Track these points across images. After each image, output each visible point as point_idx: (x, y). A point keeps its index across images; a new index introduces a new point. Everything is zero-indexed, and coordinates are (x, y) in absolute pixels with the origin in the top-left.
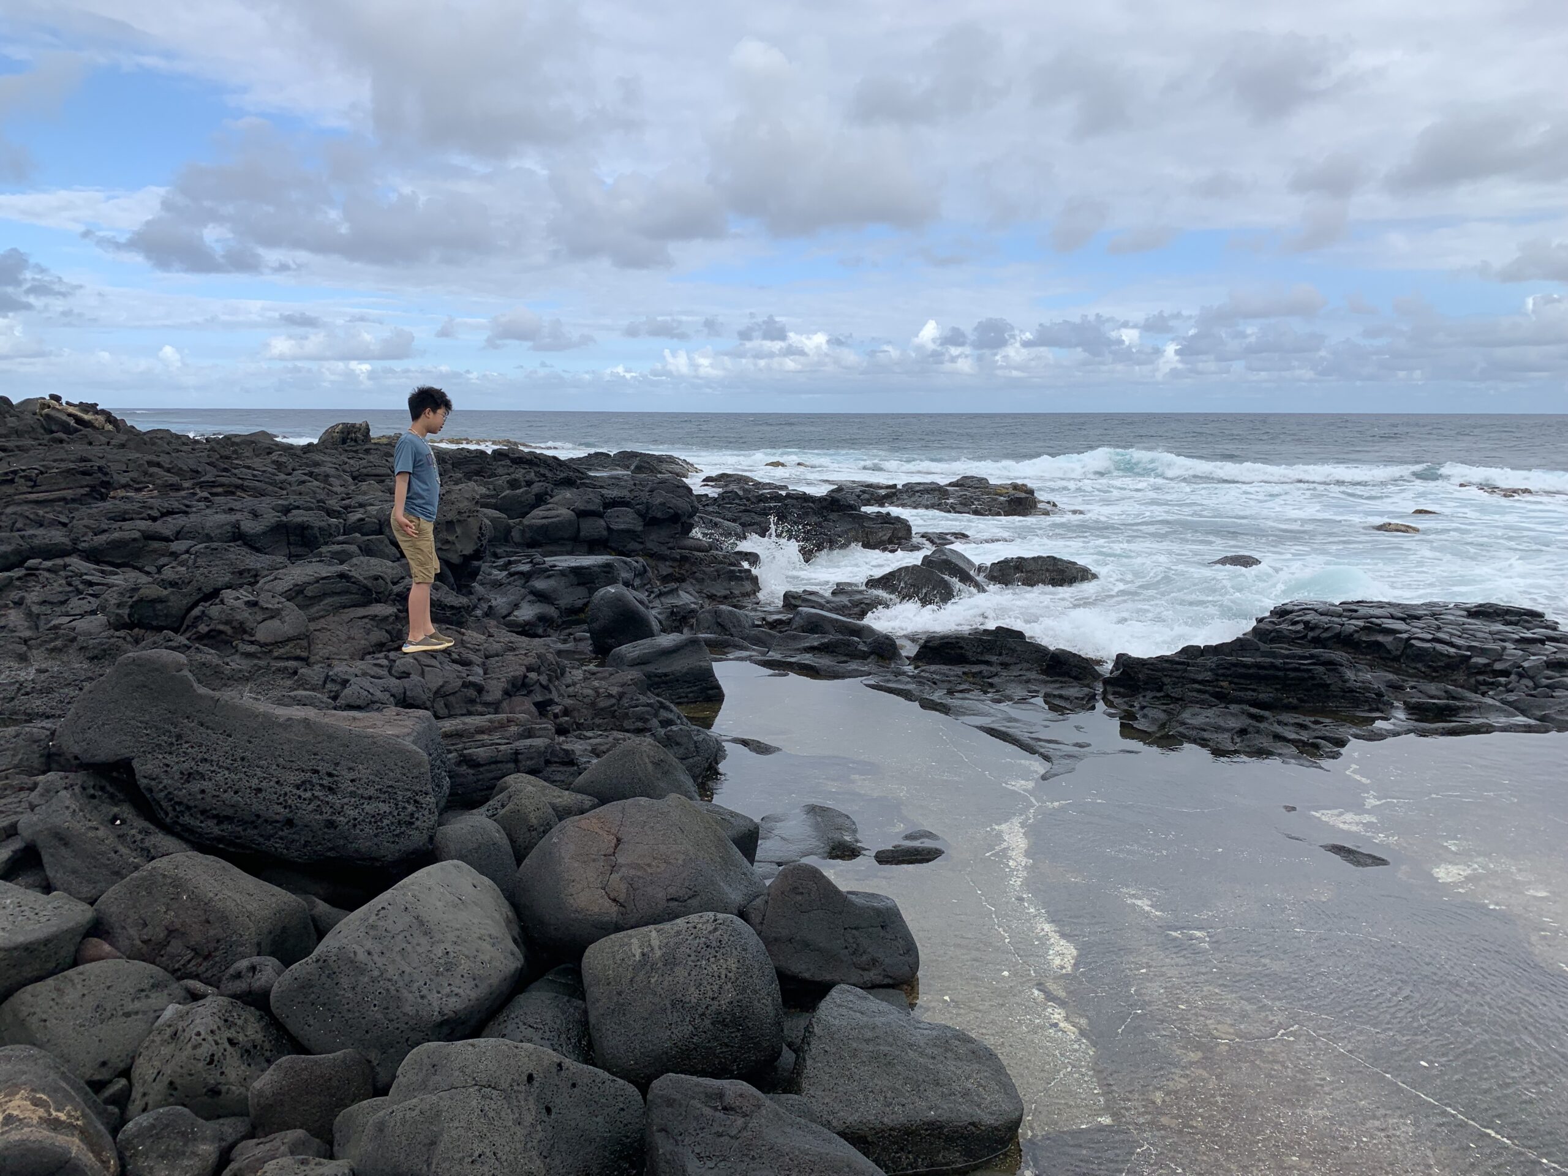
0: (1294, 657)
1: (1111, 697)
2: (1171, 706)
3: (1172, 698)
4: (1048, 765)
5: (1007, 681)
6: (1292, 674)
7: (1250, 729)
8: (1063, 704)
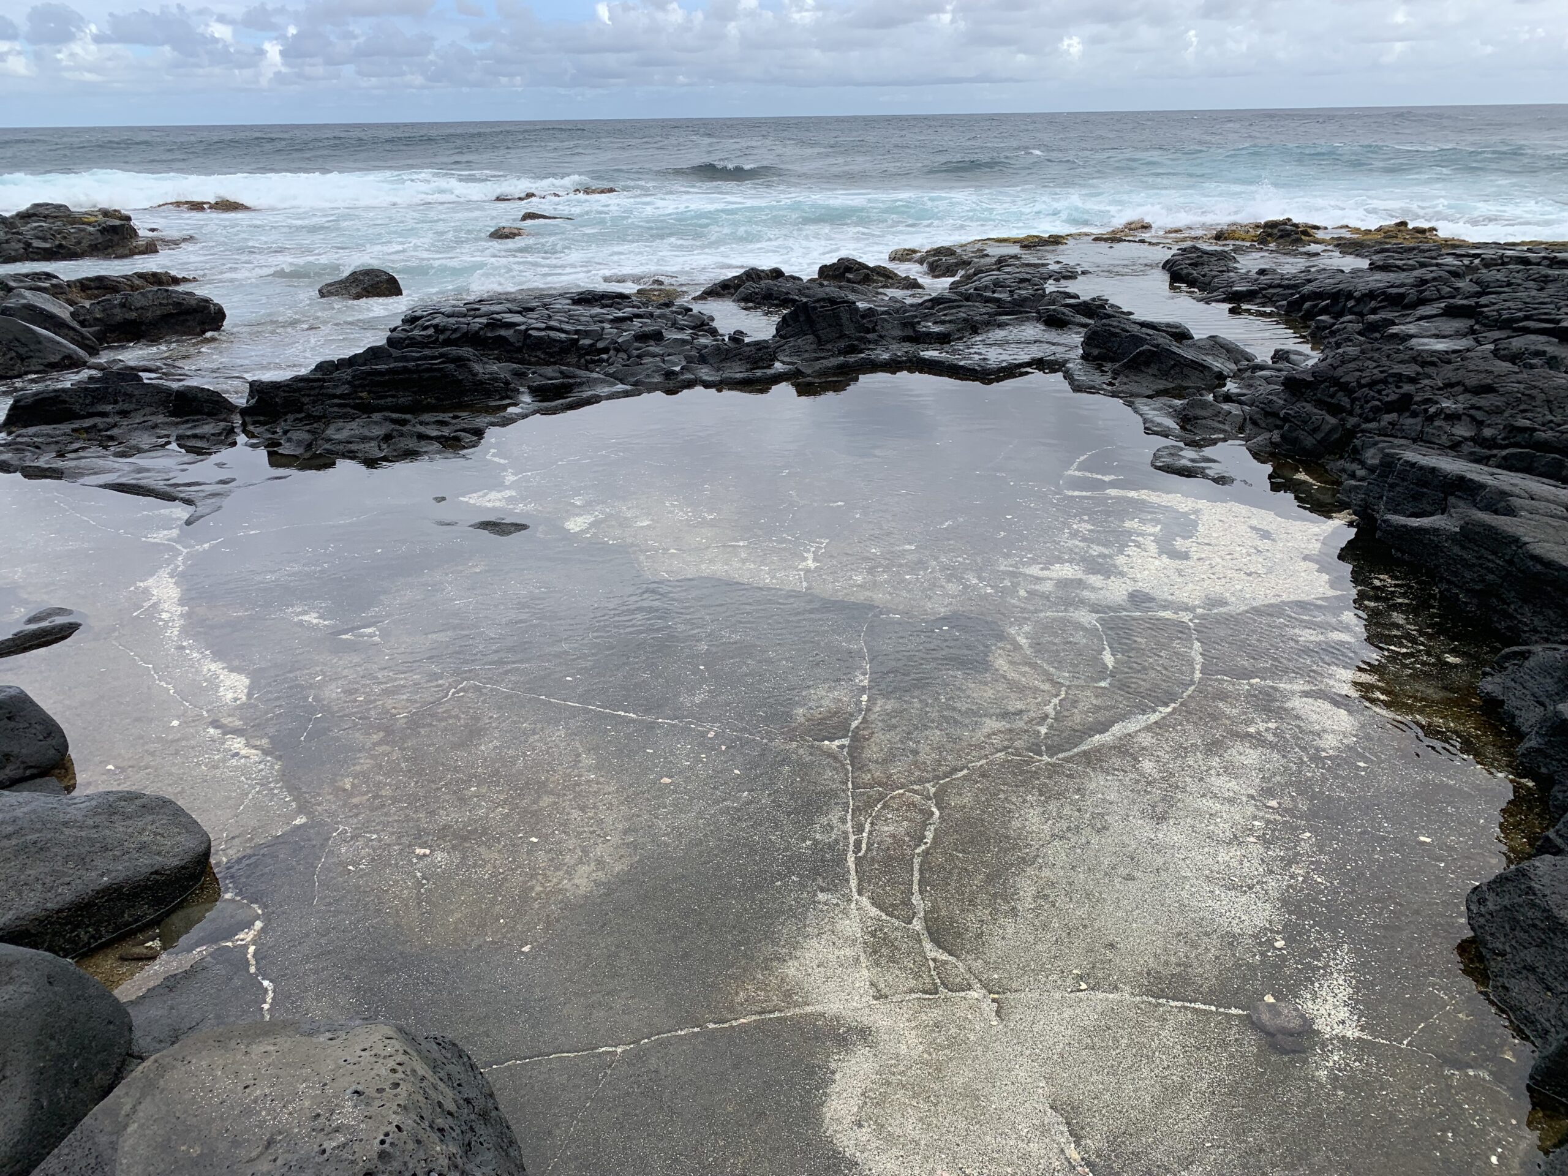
0: (425, 358)
1: (251, 428)
2: (315, 425)
3: (314, 417)
4: (191, 509)
5: (130, 431)
6: (426, 375)
7: (395, 433)
8: (199, 444)
